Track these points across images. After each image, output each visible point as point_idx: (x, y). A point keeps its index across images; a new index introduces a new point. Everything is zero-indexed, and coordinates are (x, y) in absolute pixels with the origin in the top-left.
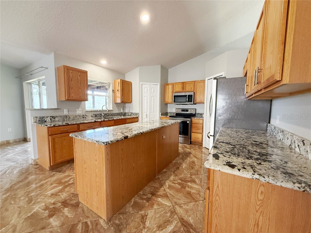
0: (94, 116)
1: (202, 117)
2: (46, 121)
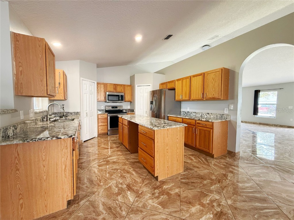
1: (133, 112)
2: (9, 136)
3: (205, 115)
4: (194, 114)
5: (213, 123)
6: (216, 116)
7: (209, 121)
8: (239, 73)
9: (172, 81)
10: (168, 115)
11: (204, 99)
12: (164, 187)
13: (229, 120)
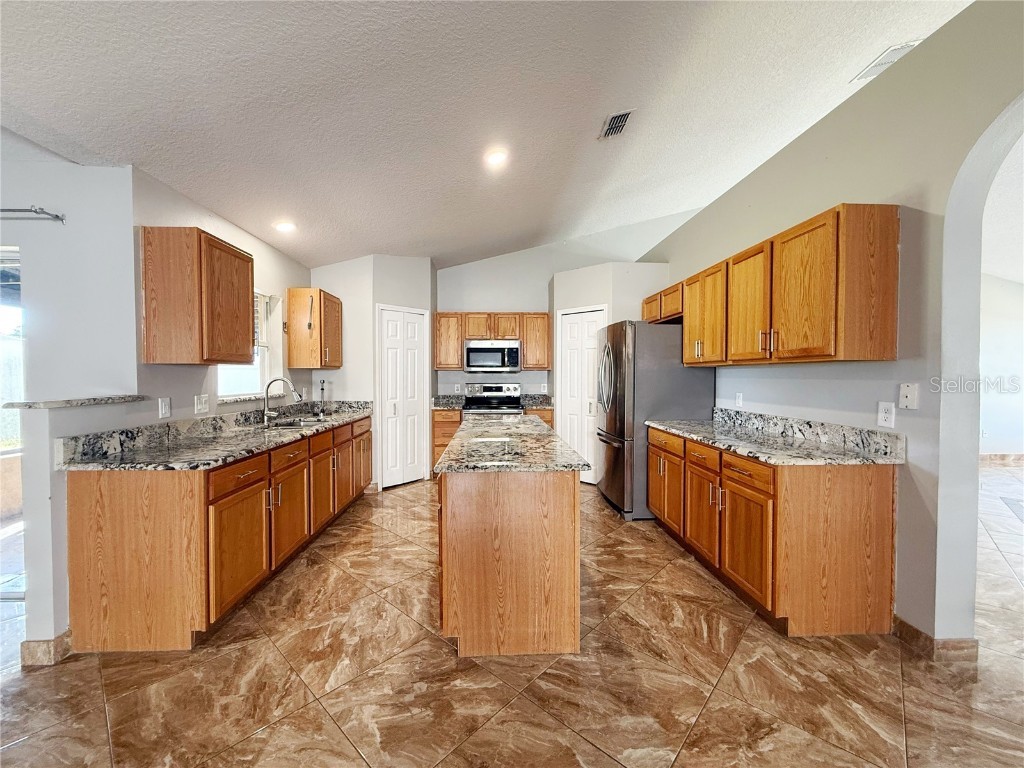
0: (242, 420)
1: (549, 404)
2: (106, 453)
3: (797, 430)
4: (758, 423)
5: (774, 468)
6: (838, 441)
7: (757, 458)
8: (946, 219)
9: (673, 290)
10: (647, 423)
11: (774, 360)
12: (458, 682)
13: (903, 462)
